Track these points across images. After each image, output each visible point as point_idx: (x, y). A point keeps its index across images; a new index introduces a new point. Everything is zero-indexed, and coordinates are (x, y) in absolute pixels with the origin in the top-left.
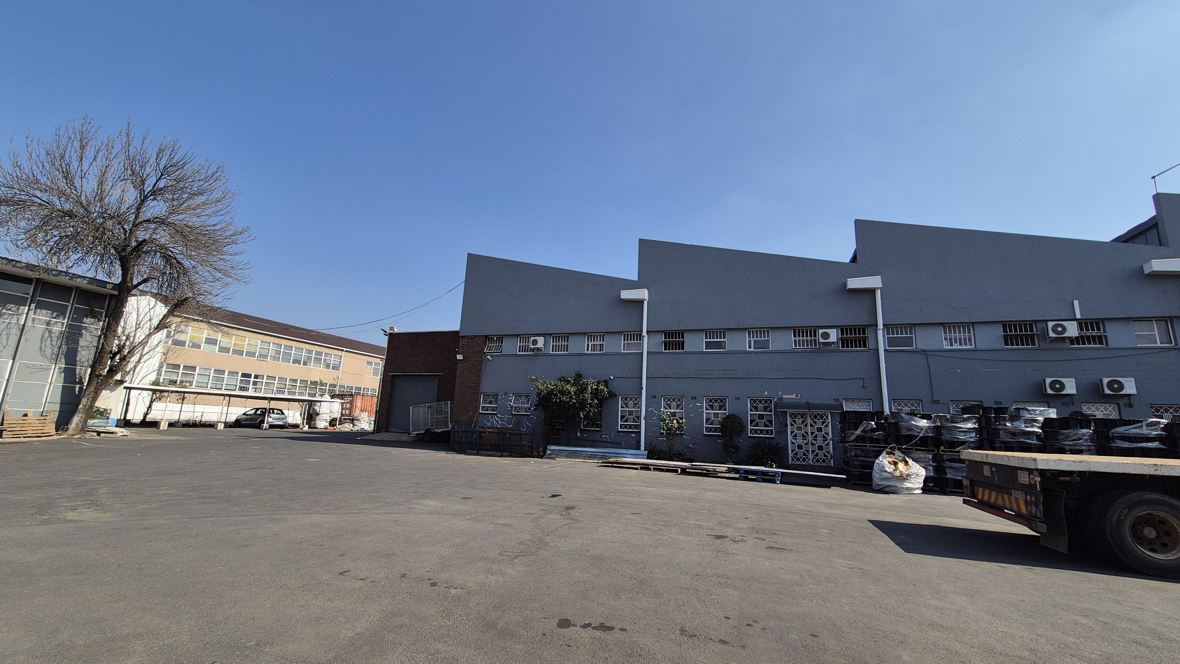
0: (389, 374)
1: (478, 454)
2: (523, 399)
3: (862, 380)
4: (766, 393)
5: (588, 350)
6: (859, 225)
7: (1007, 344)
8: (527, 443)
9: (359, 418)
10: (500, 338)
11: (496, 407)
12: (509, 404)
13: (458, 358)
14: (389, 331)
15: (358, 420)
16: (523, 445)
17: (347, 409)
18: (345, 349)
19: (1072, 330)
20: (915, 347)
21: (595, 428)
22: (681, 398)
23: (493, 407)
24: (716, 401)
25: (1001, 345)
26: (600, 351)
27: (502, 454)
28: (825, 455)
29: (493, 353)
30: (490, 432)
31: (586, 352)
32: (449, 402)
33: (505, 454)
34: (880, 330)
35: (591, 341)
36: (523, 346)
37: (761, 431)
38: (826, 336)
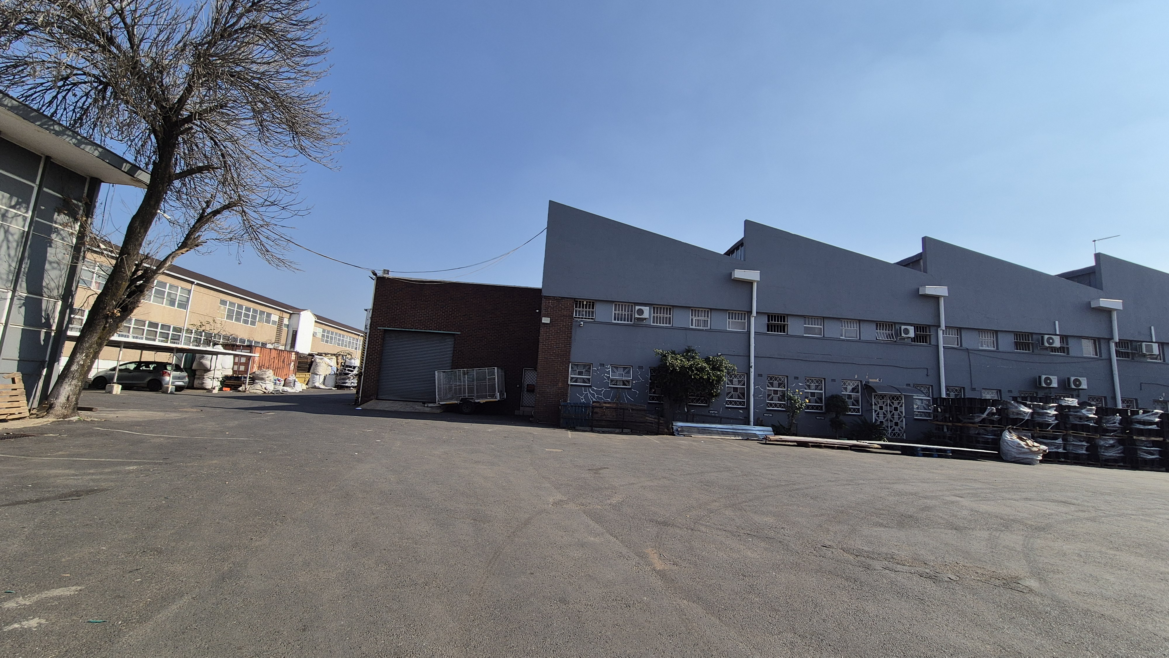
0: (379, 328)
1: (592, 431)
2: (621, 371)
3: (925, 370)
4: (856, 377)
5: (692, 325)
8: (652, 419)
10: (592, 304)
11: (589, 379)
12: (606, 376)
13: (543, 322)
14: (380, 274)
16: (648, 421)
18: (196, 282)
23: (583, 379)
26: (704, 326)
27: (622, 430)
29: (585, 318)
30: (607, 408)
31: (691, 327)
33: (625, 430)
35: (695, 316)
36: (618, 314)
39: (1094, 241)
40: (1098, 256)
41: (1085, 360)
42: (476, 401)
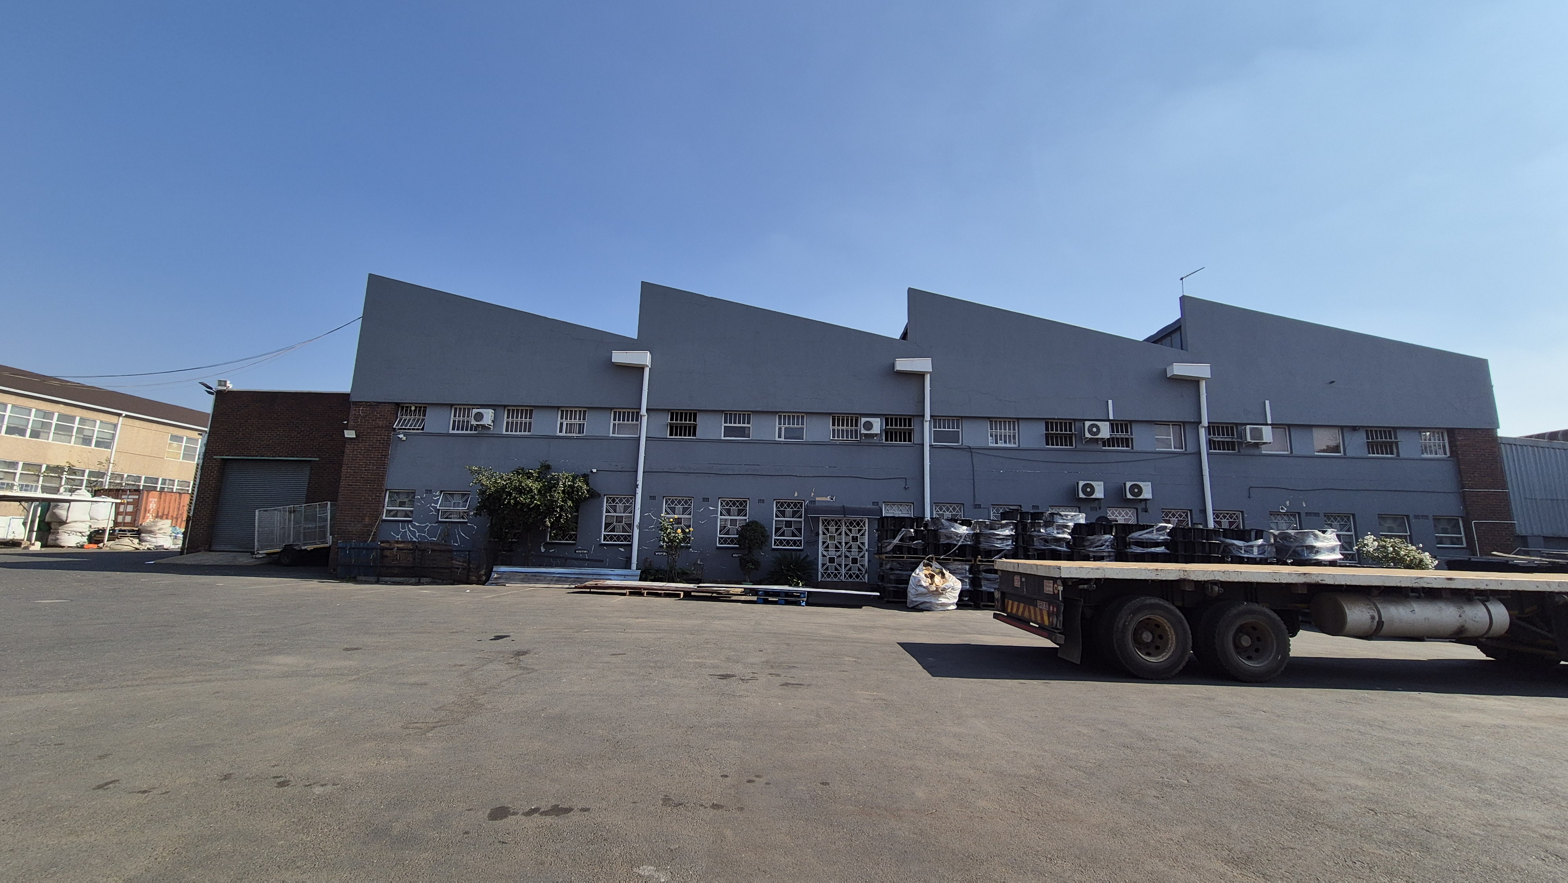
0: (215, 457)
1: (377, 582)
2: (457, 499)
3: (904, 480)
4: (796, 494)
5: (561, 431)
6: (914, 295)
7: (1047, 444)
8: (460, 563)
9: (152, 529)
10: (422, 409)
11: (412, 512)
12: (433, 507)
13: (346, 436)
14: (215, 387)
15: (151, 532)
16: (454, 566)
17: (127, 514)
18: (124, 413)
19: (1105, 431)
20: (960, 444)
21: (567, 540)
22: (690, 500)
23: (405, 511)
24: (734, 504)
25: (1043, 445)
26: (579, 433)
27: (420, 580)
28: (859, 570)
29: (408, 429)
30: (399, 549)
31: (558, 434)
32: (329, 502)
33: (423, 580)
34: (926, 421)
35: (566, 419)
36: (459, 421)
37: (788, 542)
38: (869, 426)
39: (1182, 279)
40: (1184, 301)
41: (1157, 456)
42: (303, 548)
